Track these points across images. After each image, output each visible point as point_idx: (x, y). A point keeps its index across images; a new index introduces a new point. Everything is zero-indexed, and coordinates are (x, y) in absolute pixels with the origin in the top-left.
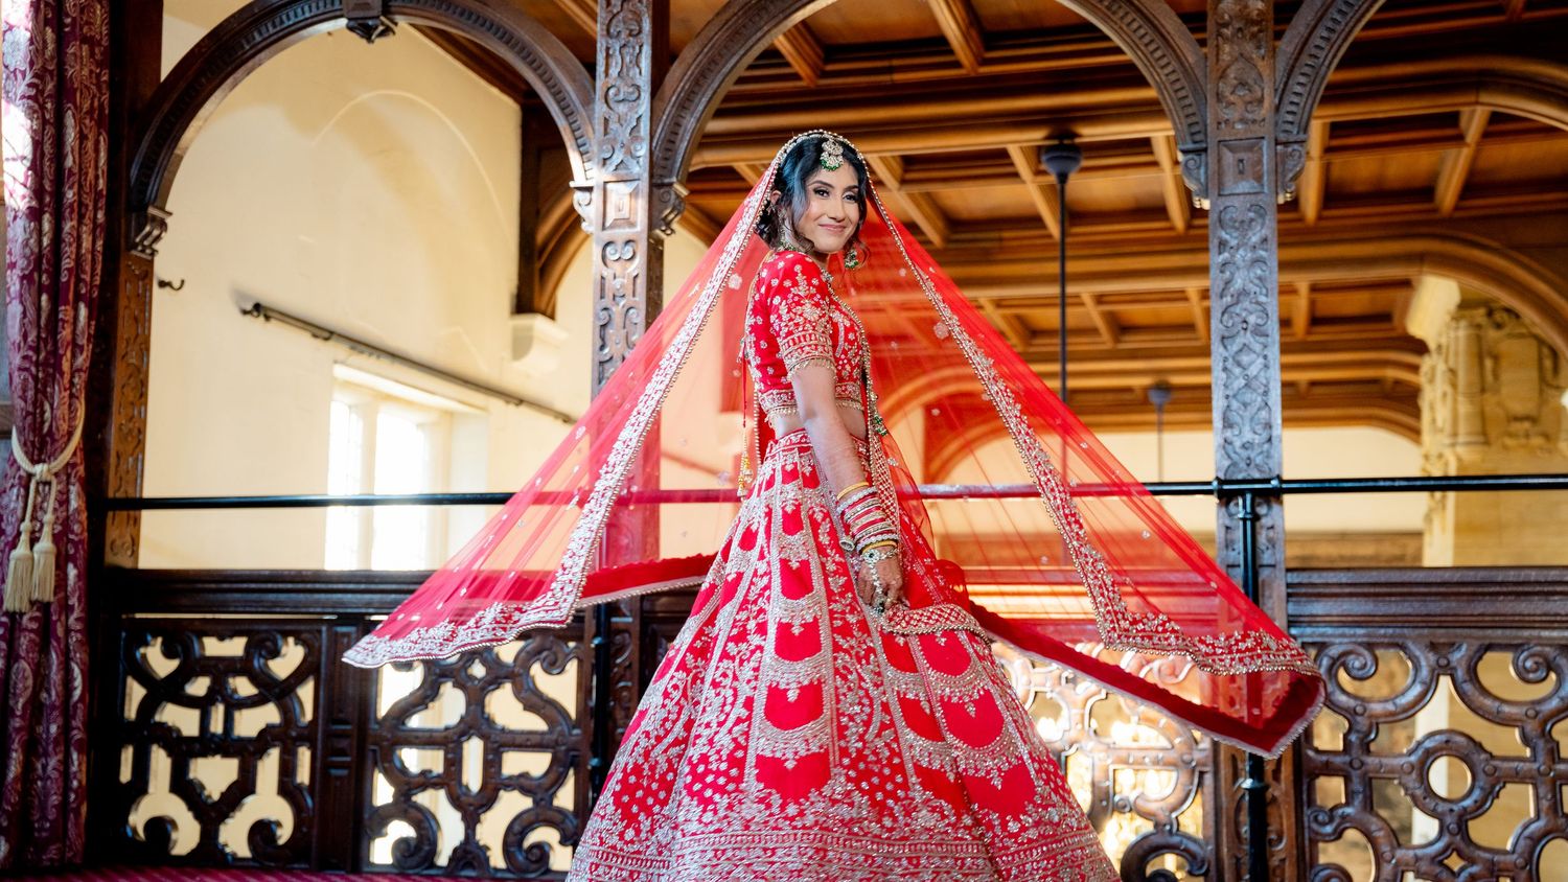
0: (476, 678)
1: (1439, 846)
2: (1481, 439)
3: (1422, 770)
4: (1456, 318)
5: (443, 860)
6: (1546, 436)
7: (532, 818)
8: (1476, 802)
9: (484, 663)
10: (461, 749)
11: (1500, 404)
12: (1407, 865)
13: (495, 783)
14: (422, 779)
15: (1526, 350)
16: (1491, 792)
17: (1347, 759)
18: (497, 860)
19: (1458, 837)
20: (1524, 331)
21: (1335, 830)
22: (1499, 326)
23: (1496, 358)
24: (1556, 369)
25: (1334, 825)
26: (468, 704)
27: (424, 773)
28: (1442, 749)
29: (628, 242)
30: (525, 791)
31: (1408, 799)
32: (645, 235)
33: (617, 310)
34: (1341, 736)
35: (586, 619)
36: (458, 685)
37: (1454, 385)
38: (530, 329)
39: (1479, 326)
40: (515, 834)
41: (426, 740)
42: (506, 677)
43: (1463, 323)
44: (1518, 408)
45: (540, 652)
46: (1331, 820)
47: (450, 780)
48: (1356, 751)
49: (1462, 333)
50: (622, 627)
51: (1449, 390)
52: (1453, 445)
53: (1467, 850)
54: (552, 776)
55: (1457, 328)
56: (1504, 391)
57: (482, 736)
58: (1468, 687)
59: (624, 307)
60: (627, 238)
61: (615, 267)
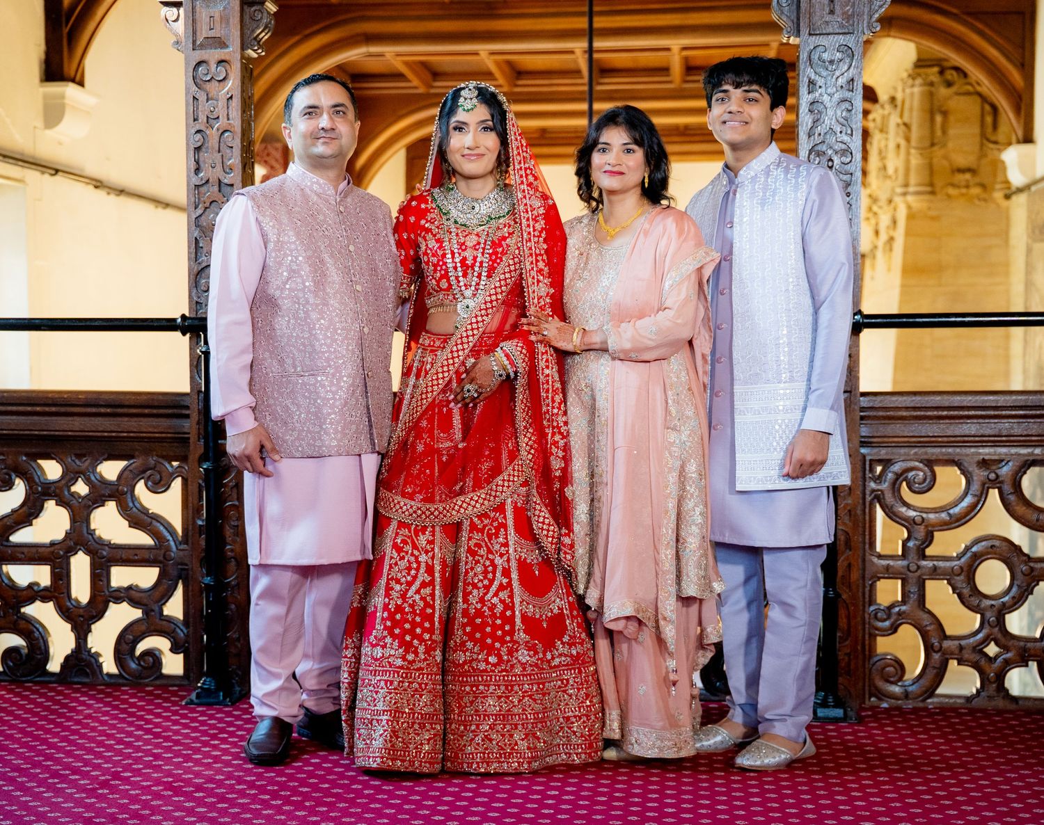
0: (80, 496)
1: (980, 636)
2: (928, 189)
3: (969, 572)
4: (912, 77)
5: (54, 666)
6: (983, 186)
7: (143, 628)
8: (1013, 598)
9: (88, 482)
10: (68, 564)
11: (946, 157)
12: (952, 653)
13: (103, 597)
14: (30, 593)
15: (971, 107)
16: (1026, 590)
17: (905, 563)
18: (109, 666)
19: (997, 629)
20: (970, 88)
21: (892, 625)
22: (949, 84)
23: (945, 114)
24: (995, 126)
25: (892, 620)
26: (73, 520)
27: (31, 586)
28: (988, 553)
29: (221, 62)
30: (135, 603)
31: (956, 595)
32: (238, 56)
33: (213, 134)
34: (900, 543)
35: (191, 441)
36: (61, 502)
37: (908, 139)
38: (63, 97)
39: (932, 84)
40: (125, 642)
41: (32, 555)
42: (111, 497)
43: (919, 81)
44: (961, 160)
45: (144, 472)
46: (889, 617)
47: (58, 592)
48: (912, 556)
49: (916, 90)
51: (903, 143)
52: (904, 194)
53: (1003, 640)
54: (161, 589)
55: (913, 86)
56: (950, 145)
57: (88, 552)
58: (1012, 498)
59: (218, 130)
60: (220, 59)
61: (208, 88)
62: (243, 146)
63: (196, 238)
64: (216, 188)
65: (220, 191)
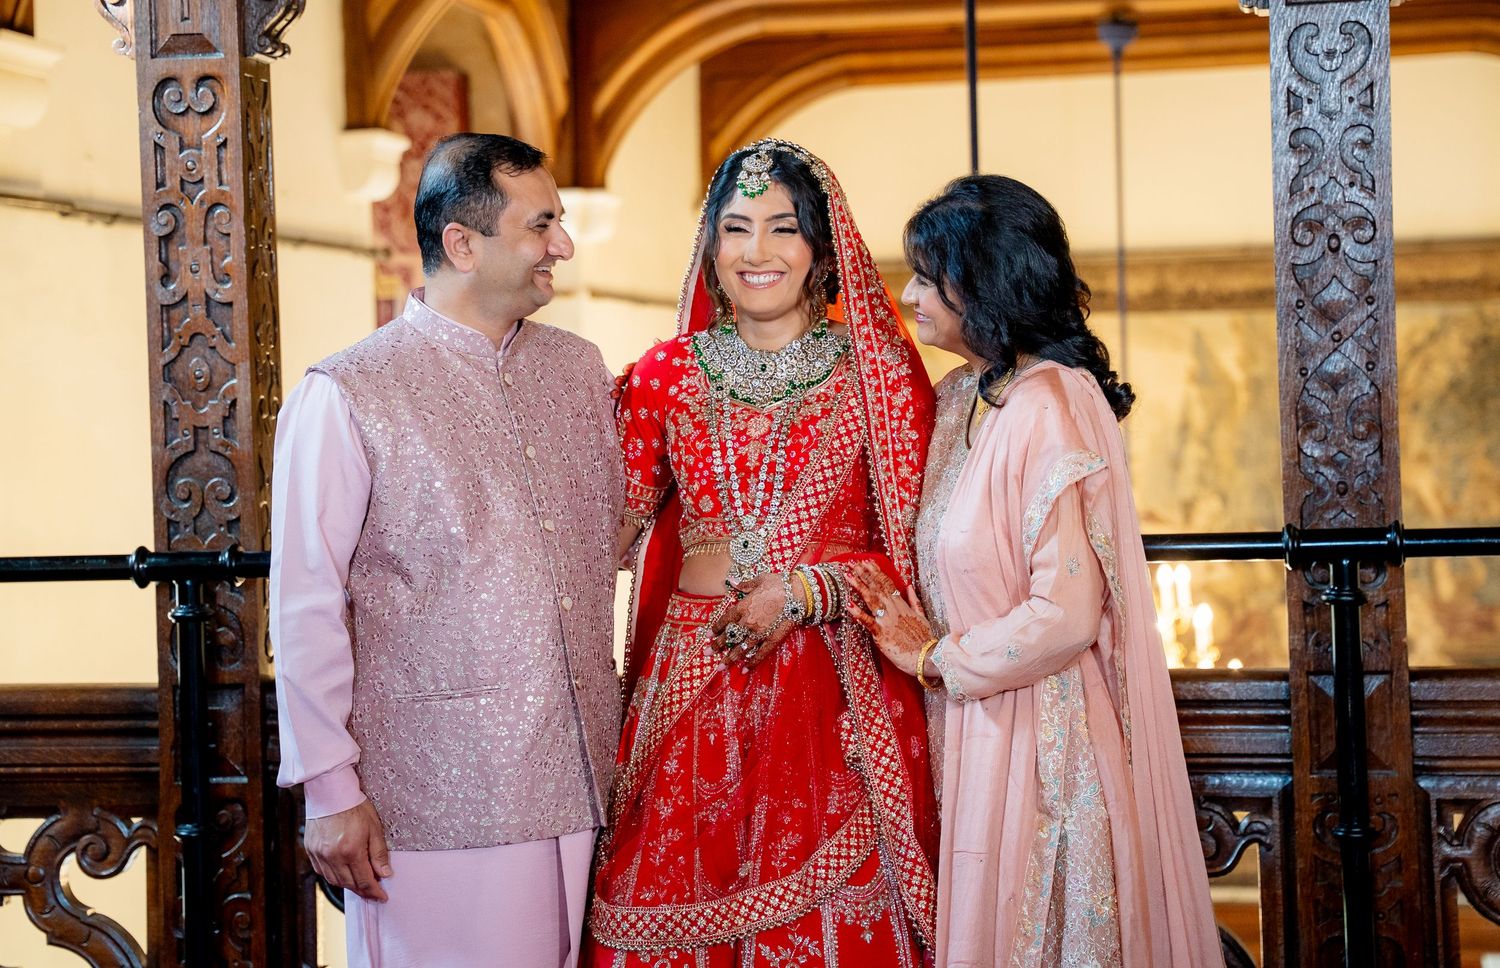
29: (203, 79)
32: (234, 68)
33: (192, 210)
35: (162, 779)
50: (228, 792)
59: (202, 201)
60: (201, 73)
61: (181, 127)
62: (249, 231)
63: (165, 403)
64: (201, 310)
65: (209, 315)
